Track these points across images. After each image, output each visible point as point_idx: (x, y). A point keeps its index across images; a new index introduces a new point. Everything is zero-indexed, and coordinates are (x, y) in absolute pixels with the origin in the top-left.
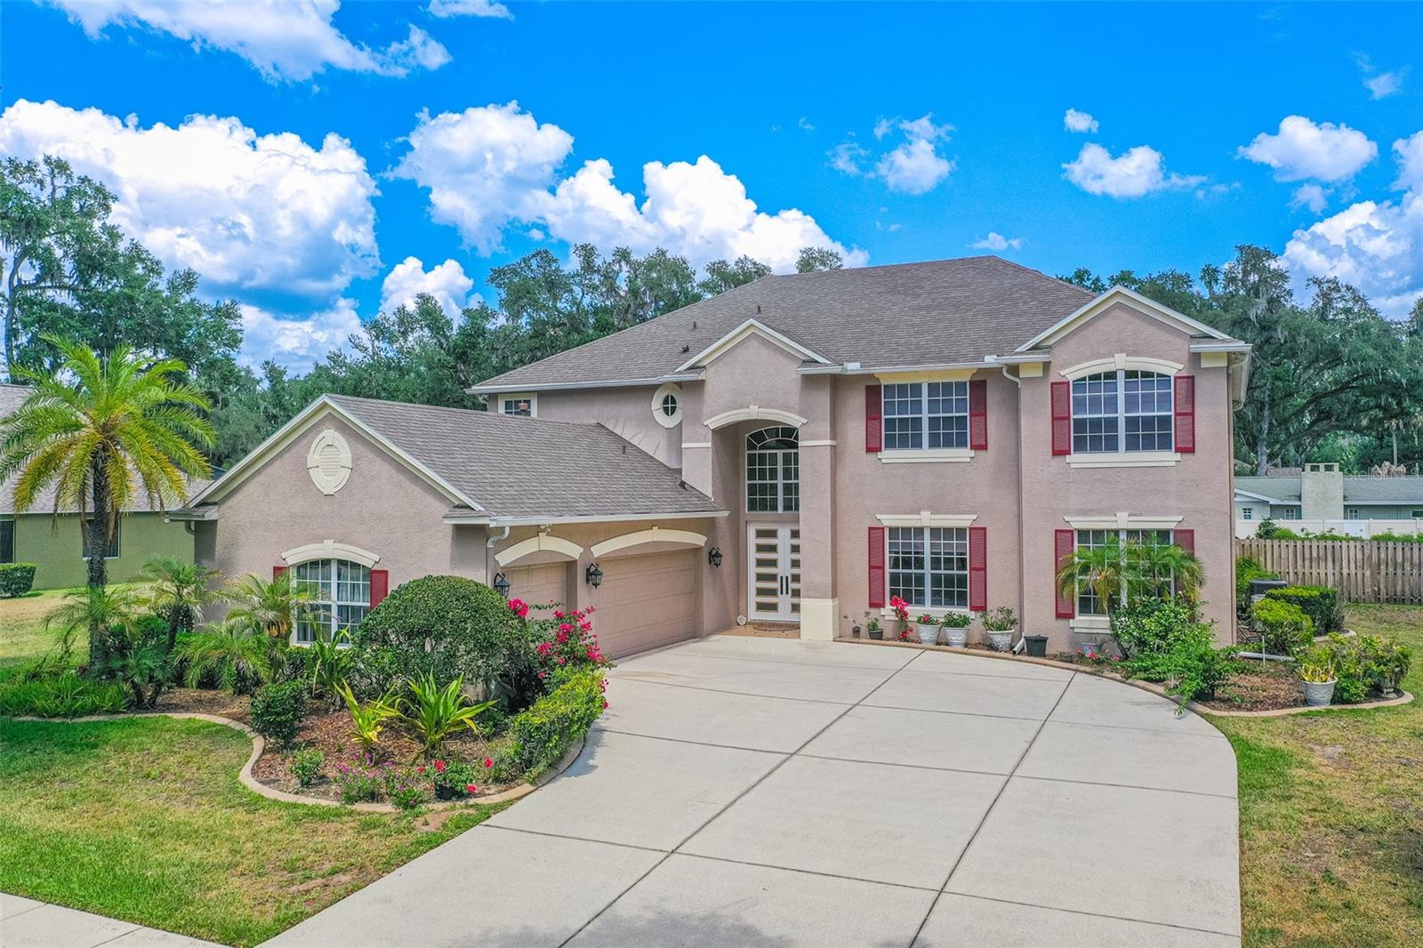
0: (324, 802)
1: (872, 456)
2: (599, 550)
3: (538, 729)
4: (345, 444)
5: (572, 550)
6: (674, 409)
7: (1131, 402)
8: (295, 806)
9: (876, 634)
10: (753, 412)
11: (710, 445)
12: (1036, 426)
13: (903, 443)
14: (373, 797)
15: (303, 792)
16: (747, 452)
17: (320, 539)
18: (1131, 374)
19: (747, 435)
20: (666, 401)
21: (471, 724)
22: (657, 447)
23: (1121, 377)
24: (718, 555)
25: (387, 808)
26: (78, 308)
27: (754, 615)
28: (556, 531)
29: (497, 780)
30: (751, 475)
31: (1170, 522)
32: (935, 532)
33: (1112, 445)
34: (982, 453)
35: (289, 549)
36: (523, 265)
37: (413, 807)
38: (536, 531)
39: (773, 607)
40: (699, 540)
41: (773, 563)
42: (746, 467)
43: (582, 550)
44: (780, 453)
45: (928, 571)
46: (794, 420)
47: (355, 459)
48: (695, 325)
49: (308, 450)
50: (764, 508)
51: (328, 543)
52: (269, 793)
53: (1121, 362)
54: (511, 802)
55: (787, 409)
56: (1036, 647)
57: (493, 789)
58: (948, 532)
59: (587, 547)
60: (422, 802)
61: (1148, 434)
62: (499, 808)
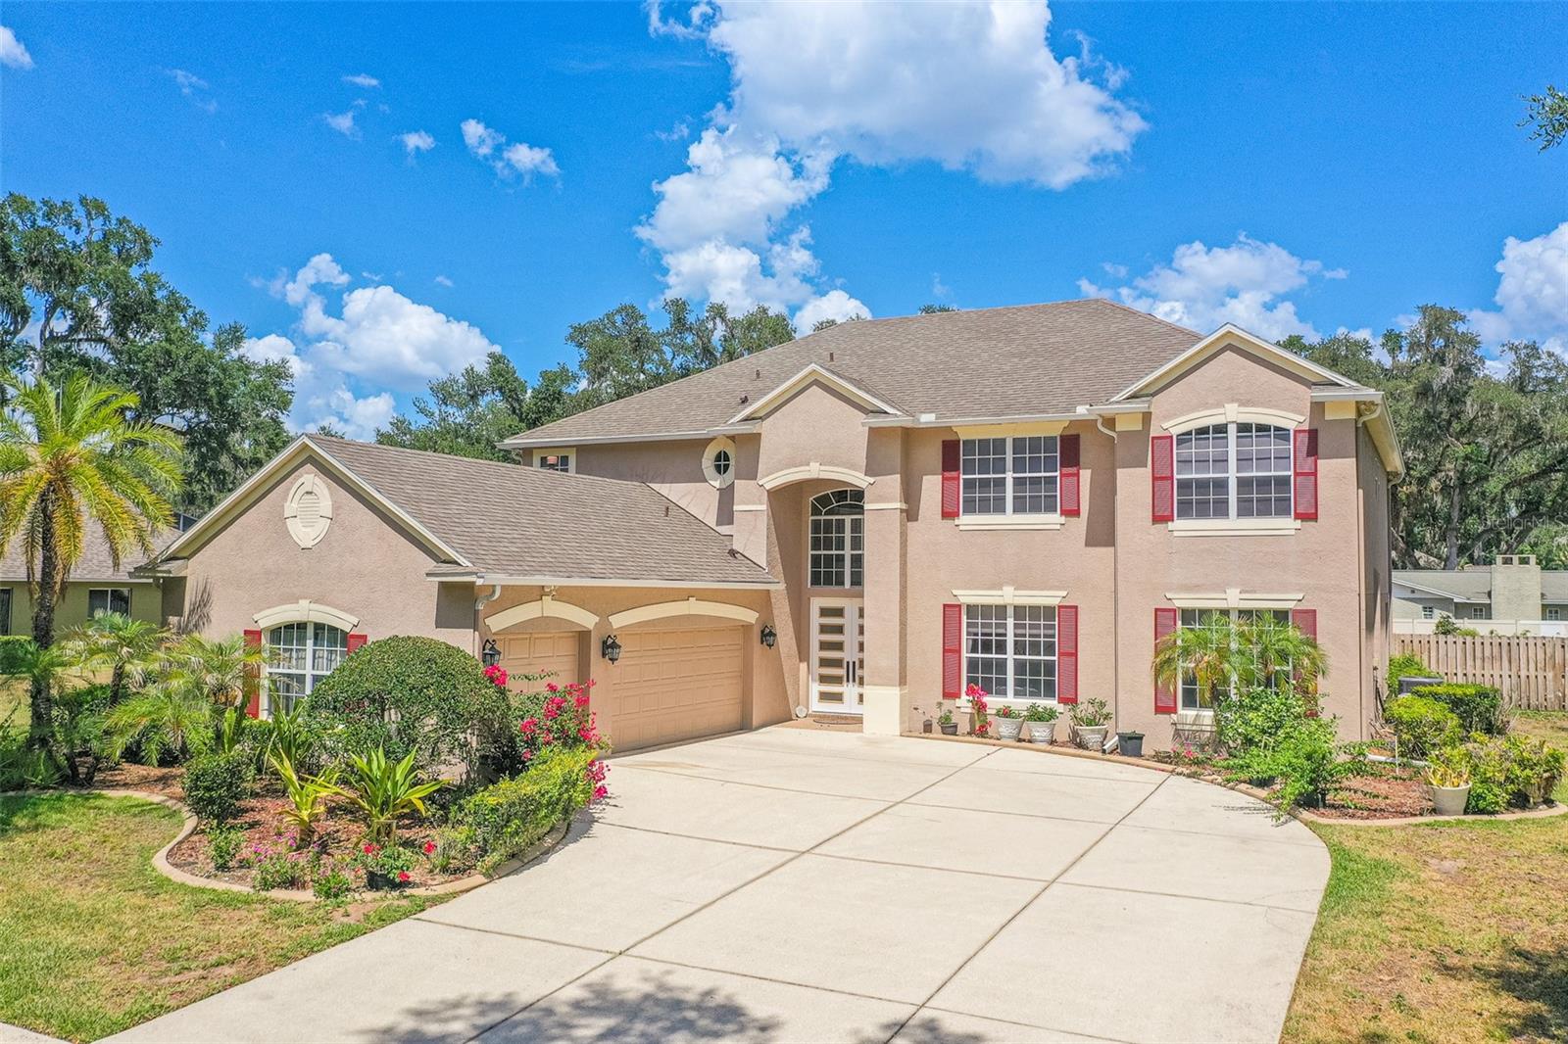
0: (236, 888)
1: (949, 523)
2: (618, 621)
3: (494, 810)
4: (326, 492)
5: (587, 620)
6: (726, 467)
7: (1243, 460)
8: (203, 891)
9: (949, 729)
10: (814, 471)
11: (764, 507)
12: (1134, 486)
13: (984, 507)
14: (292, 883)
15: (216, 876)
16: (811, 518)
17: (295, 600)
18: (1244, 428)
19: (811, 499)
20: (718, 458)
21: (420, 805)
22: (708, 510)
23: (1232, 430)
24: (772, 634)
25: (307, 895)
26: (112, 363)
27: (817, 706)
28: (563, 595)
29: (444, 869)
30: (816, 545)
31: (1288, 600)
32: (1019, 611)
33: (1221, 510)
34: (1074, 520)
35: (261, 610)
36: (606, 321)
37: (336, 896)
38: (541, 592)
39: (837, 697)
40: (750, 617)
41: (839, 646)
42: (810, 535)
43: (597, 619)
44: (848, 519)
45: (1010, 656)
46: (858, 479)
47: (336, 507)
48: (758, 374)
49: (285, 499)
50: (828, 582)
51: (304, 603)
52: (178, 876)
53: (1232, 414)
54: (455, 895)
55: (853, 467)
56: (1131, 745)
57: (440, 878)
58: (1035, 611)
59: (604, 615)
60: (348, 890)
61: (1264, 497)
62: (436, 901)
